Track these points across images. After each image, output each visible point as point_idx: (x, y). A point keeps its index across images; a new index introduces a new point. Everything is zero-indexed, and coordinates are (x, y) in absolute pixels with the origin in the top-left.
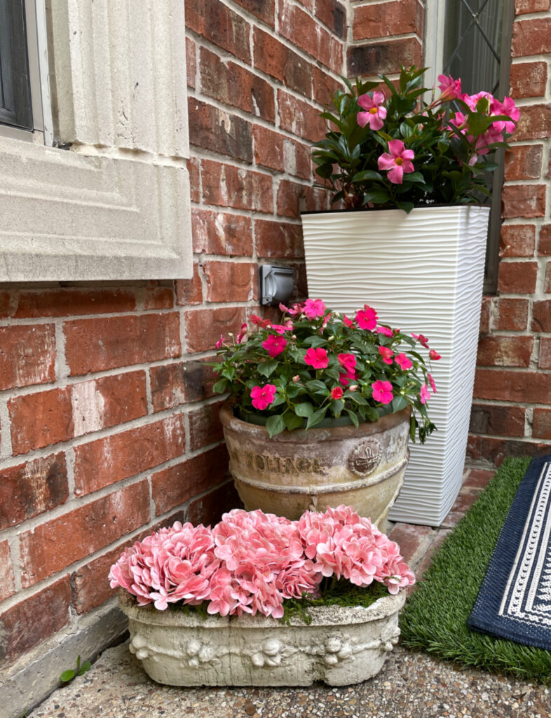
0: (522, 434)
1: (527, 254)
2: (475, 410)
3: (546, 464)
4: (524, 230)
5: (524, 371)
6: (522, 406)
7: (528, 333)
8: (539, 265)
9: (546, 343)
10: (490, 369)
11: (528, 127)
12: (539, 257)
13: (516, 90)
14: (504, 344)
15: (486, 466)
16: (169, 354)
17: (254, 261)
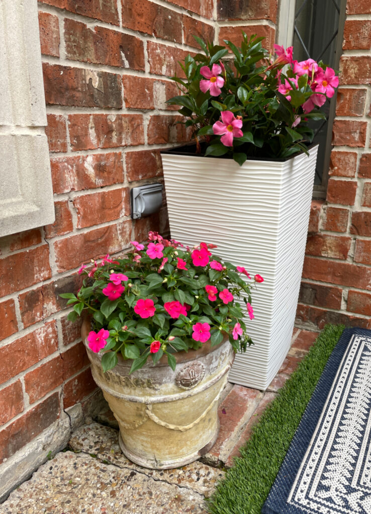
0: (339, 308)
1: (350, 175)
2: (303, 286)
3: (353, 335)
4: (349, 156)
5: (343, 262)
6: (340, 288)
7: (347, 235)
8: (359, 184)
9: (360, 243)
10: (318, 258)
11: (355, 74)
12: (358, 178)
13: (348, 42)
14: (329, 241)
15: (312, 328)
16: (39, 279)
17: (125, 185)
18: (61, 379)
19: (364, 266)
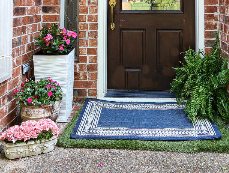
0: (86, 96)
1: (85, 54)
2: (74, 90)
3: (89, 101)
4: (84, 49)
5: (86, 80)
6: (86, 89)
7: (86, 72)
8: (87, 56)
9: (90, 74)
10: (78, 80)
11: (83, 27)
14: (81, 74)
15: (78, 104)
17: (21, 65)
19: (92, 80)
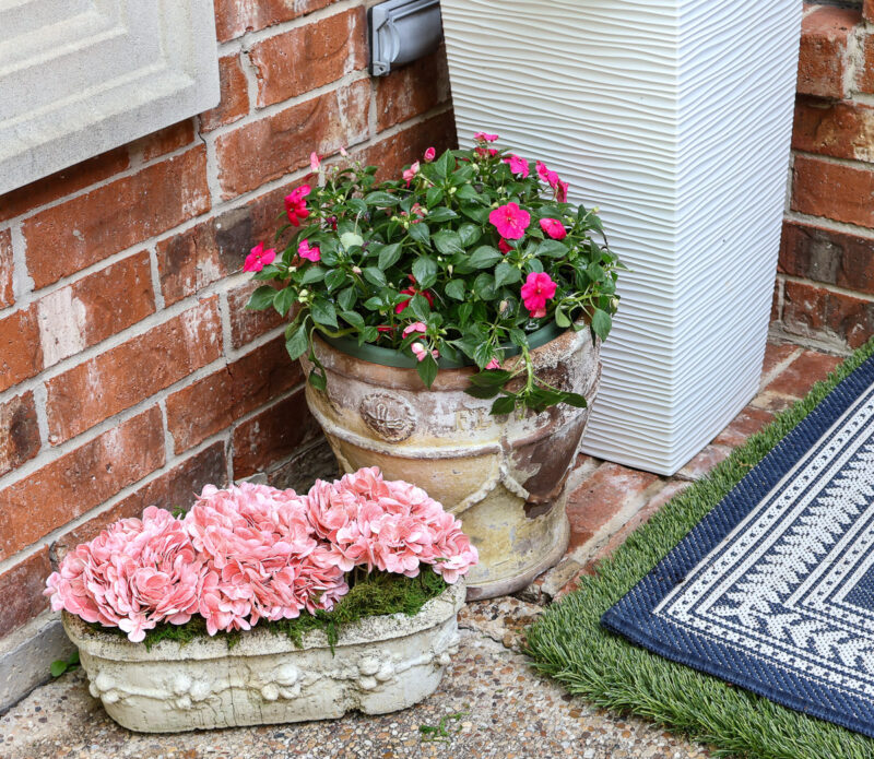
10: (846, 164)
16: (189, 213)
17: (357, 2)
18: (229, 416)
